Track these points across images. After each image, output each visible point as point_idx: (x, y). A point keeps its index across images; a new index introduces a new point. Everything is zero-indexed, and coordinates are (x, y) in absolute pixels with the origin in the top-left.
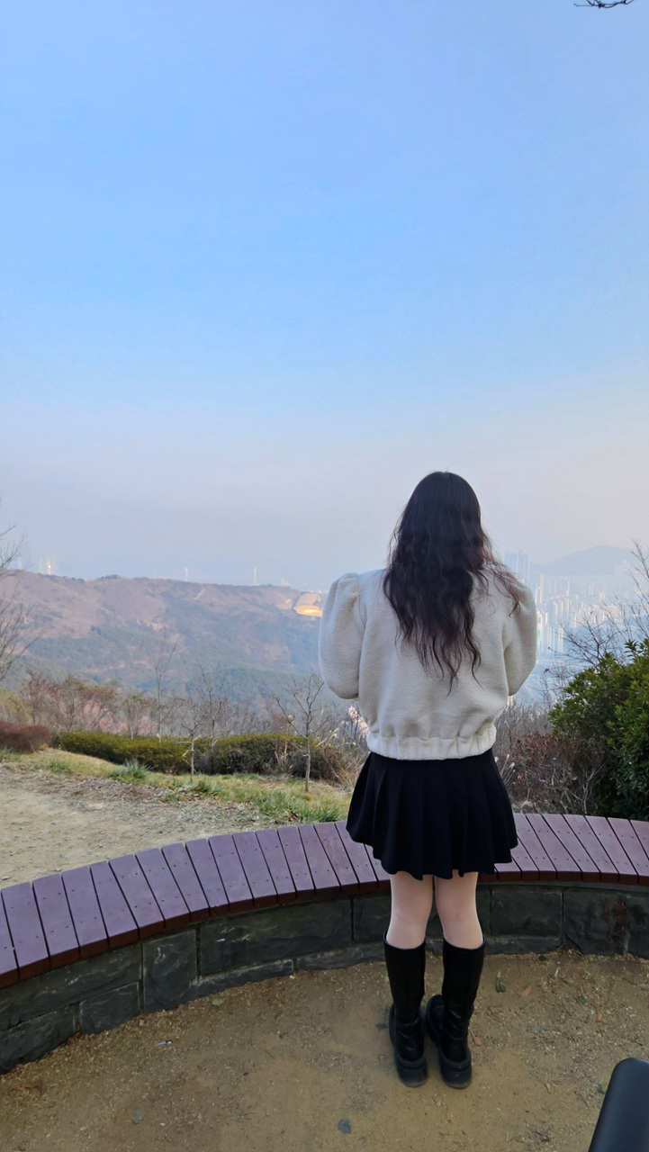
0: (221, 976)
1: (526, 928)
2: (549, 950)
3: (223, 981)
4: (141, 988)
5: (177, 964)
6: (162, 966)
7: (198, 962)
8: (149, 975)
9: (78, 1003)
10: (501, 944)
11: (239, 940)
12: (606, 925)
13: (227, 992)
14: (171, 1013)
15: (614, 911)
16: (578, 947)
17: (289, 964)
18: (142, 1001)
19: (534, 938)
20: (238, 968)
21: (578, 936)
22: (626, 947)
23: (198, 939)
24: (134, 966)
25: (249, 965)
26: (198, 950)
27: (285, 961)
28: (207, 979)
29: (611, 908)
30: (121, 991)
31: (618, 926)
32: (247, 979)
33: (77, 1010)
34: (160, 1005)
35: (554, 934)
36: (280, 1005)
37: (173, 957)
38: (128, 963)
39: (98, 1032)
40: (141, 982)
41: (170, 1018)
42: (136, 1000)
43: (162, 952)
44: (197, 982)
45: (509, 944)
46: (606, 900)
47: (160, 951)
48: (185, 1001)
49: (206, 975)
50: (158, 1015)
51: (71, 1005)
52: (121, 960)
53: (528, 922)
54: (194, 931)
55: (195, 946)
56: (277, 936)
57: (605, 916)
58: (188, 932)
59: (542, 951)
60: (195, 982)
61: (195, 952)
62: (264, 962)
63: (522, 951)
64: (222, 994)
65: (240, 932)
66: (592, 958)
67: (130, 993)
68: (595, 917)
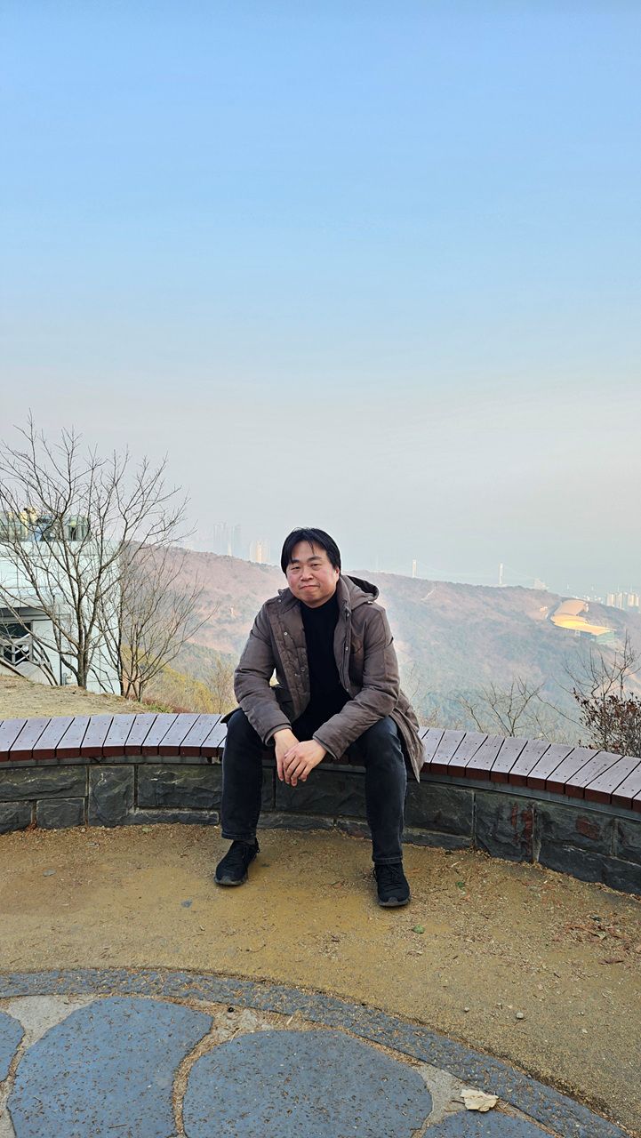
0: (155, 812)
1: (435, 823)
2: (459, 848)
3: (155, 816)
4: (86, 805)
5: (116, 791)
6: (103, 788)
7: (136, 795)
8: (93, 794)
9: (36, 800)
10: (411, 835)
11: (169, 782)
12: (513, 829)
13: (157, 826)
14: (108, 829)
15: (522, 815)
16: (487, 850)
17: (214, 815)
18: (86, 815)
19: (446, 835)
20: (171, 808)
21: (487, 837)
22: (538, 858)
23: (136, 776)
24: (81, 783)
25: (180, 808)
26: (136, 785)
27: (212, 813)
28: (142, 811)
29: (519, 812)
30: (69, 801)
31: (526, 832)
32: (175, 819)
33: (35, 807)
34: (99, 820)
35: (466, 833)
36: (195, 841)
37: (112, 785)
38: (75, 779)
39: (50, 828)
40: (87, 798)
41: (106, 832)
42: (81, 811)
43: (105, 778)
44: (134, 812)
45: (420, 836)
46: (516, 804)
47: (102, 776)
48: (122, 823)
49: (141, 808)
50: (98, 828)
51: (30, 801)
52: (70, 775)
53: (439, 816)
54: (133, 767)
55: (133, 779)
56: (203, 787)
57: (510, 819)
58: (128, 767)
59: (451, 848)
60: (132, 811)
61: (133, 785)
62: (194, 809)
63: (431, 844)
64: (153, 826)
65: (172, 777)
66: (497, 860)
67: (77, 805)
68: (502, 819)
